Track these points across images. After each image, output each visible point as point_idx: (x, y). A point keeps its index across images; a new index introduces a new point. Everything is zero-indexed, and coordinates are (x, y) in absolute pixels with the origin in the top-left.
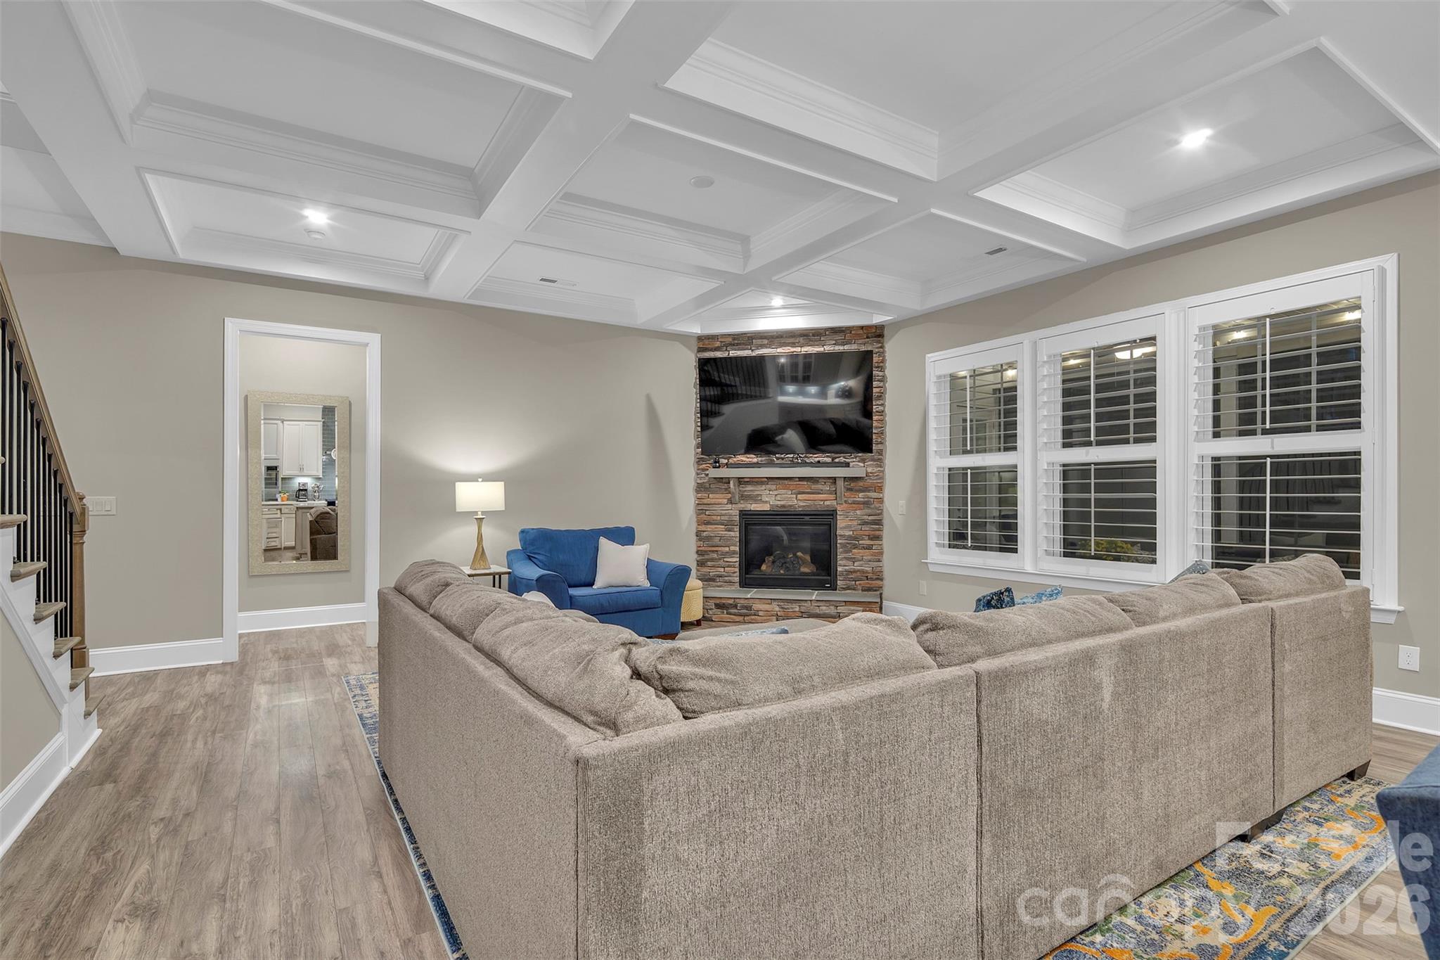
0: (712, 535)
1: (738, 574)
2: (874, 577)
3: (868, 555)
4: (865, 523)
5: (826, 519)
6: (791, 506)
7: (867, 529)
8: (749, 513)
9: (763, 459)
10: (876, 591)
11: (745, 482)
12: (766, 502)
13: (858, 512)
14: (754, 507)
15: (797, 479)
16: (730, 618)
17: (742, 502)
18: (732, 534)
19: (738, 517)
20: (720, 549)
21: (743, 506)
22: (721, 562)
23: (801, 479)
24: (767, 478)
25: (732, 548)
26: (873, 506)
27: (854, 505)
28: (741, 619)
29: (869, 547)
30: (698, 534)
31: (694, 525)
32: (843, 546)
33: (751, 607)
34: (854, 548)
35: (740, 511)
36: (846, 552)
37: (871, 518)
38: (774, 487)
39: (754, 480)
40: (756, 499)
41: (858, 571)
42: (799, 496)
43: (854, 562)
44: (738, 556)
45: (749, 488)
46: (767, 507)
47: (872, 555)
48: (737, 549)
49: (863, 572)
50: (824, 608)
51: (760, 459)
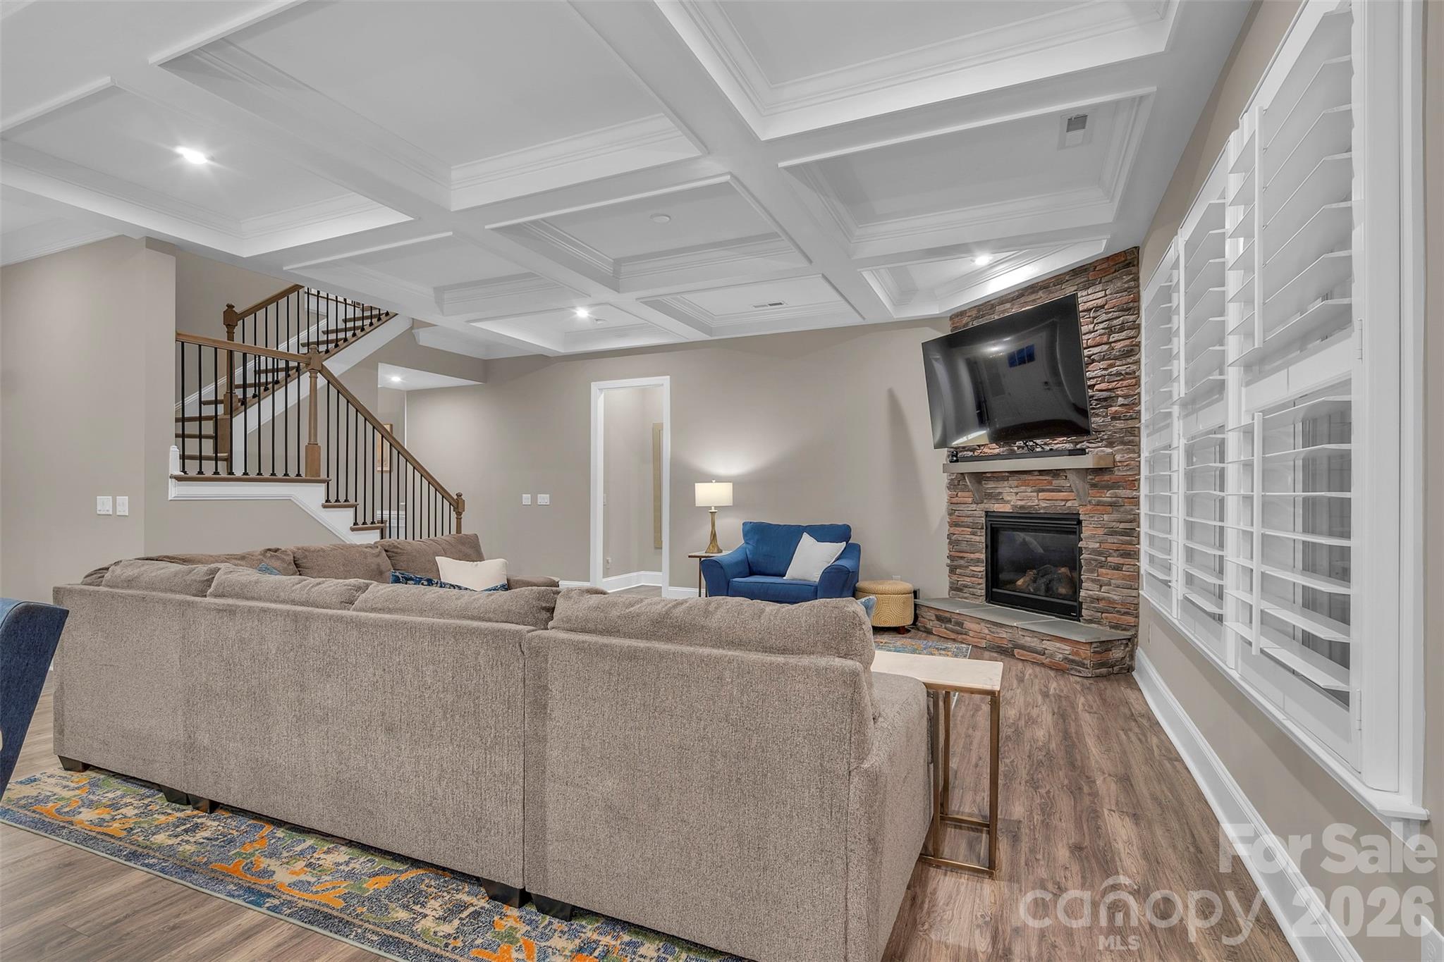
0: (960, 539)
1: (984, 586)
2: (1123, 610)
3: (1117, 579)
4: (1113, 533)
5: (1069, 525)
6: (1031, 507)
7: (1115, 541)
8: (994, 514)
9: (1005, 449)
10: (1124, 630)
11: (987, 477)
12: (1008, 502)
13: (1106, 517)
14: (997, 507)
15: (1036, 473)
16: (946, 633)
17: (985, 501)
18: (977, 538)
19: (983, 519)
20: (965, 555)
21: (987, 506)
22: (968, 572)
23: (1041, 472)
24: (1008, 472)
25: (977, 555)
26: (1122, 509)
27: (1099, 507)
28: (953, 636)
29: (1118, 568)
30: (949, 537)
31: (946, 529)
32: (1089, 561)
33: (963, 624)
34: (1101, 567)
35: (986, 512)
36: (1092, 571)
37: (1122, 526)
38: (1015, 483)
39: (995, 475)
40: (997, 497)
41: (1103, 599)
42: (1040, 494)
43: (1101, 586)
44: (984, 564)
45: (991, 485)
46: (1007, 508)
47: (1123, 579)
48: (983, 556)
49: (1110, 601)
50: (1029, 639)
51: (1002, 449)
